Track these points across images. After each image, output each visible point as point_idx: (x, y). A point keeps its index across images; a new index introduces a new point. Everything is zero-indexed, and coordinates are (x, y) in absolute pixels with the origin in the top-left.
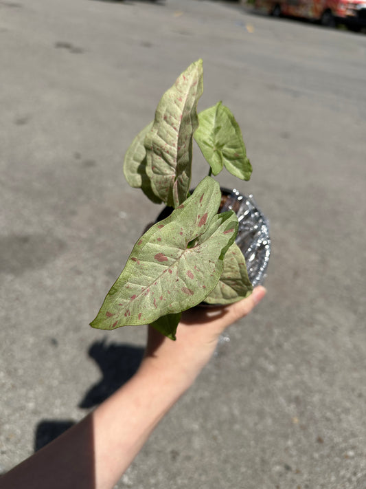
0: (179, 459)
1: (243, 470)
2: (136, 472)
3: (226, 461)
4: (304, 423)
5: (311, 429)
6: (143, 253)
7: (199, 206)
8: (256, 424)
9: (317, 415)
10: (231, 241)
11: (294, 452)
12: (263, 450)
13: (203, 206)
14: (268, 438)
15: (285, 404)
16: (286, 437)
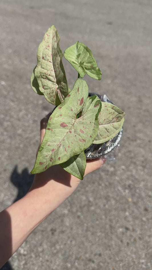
0: (56, 233)
1: (99, 234)
2: (28, 246)
3: (87, 231)
4: (135, 200)
5: (140, 204)
6: (54, 124)
7: (78, 94)
8: (104, 205)
9: (143, 194)
10: (99, 110)
11: (130, 219)
12: (111, 220)
13: (80, 94)
14: (113, 212)
15: (122, 191)
16: (124, 210)
